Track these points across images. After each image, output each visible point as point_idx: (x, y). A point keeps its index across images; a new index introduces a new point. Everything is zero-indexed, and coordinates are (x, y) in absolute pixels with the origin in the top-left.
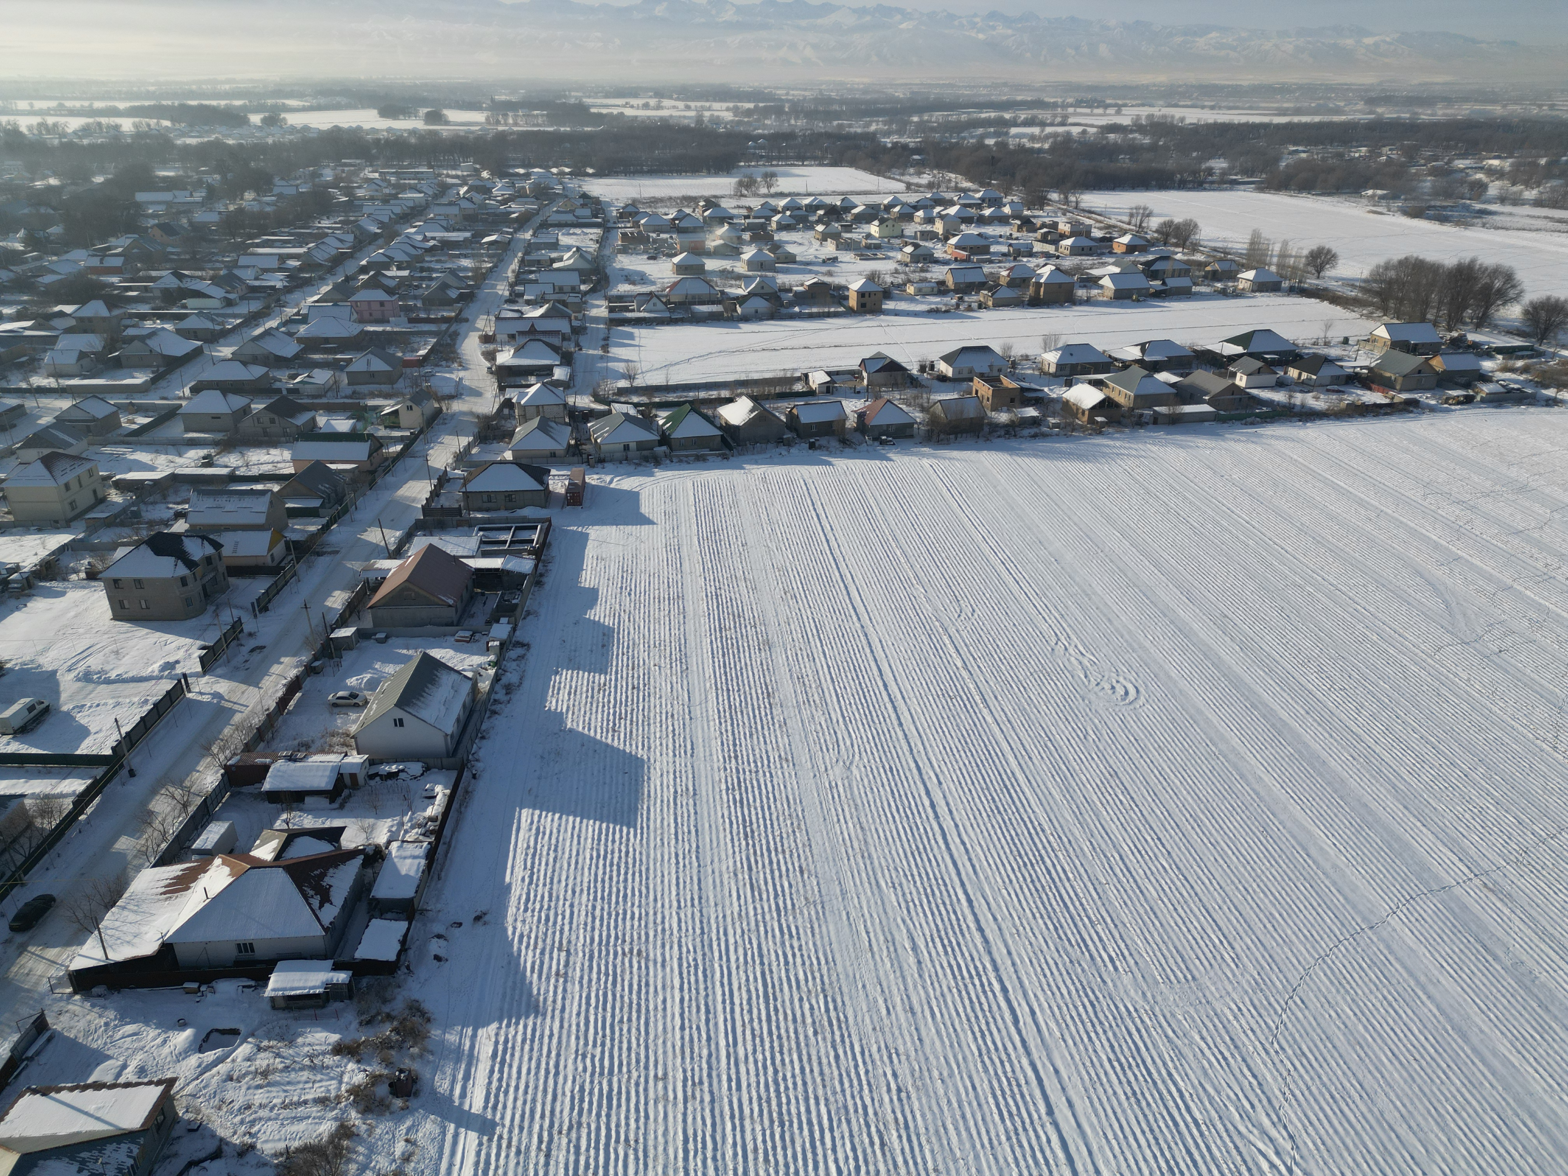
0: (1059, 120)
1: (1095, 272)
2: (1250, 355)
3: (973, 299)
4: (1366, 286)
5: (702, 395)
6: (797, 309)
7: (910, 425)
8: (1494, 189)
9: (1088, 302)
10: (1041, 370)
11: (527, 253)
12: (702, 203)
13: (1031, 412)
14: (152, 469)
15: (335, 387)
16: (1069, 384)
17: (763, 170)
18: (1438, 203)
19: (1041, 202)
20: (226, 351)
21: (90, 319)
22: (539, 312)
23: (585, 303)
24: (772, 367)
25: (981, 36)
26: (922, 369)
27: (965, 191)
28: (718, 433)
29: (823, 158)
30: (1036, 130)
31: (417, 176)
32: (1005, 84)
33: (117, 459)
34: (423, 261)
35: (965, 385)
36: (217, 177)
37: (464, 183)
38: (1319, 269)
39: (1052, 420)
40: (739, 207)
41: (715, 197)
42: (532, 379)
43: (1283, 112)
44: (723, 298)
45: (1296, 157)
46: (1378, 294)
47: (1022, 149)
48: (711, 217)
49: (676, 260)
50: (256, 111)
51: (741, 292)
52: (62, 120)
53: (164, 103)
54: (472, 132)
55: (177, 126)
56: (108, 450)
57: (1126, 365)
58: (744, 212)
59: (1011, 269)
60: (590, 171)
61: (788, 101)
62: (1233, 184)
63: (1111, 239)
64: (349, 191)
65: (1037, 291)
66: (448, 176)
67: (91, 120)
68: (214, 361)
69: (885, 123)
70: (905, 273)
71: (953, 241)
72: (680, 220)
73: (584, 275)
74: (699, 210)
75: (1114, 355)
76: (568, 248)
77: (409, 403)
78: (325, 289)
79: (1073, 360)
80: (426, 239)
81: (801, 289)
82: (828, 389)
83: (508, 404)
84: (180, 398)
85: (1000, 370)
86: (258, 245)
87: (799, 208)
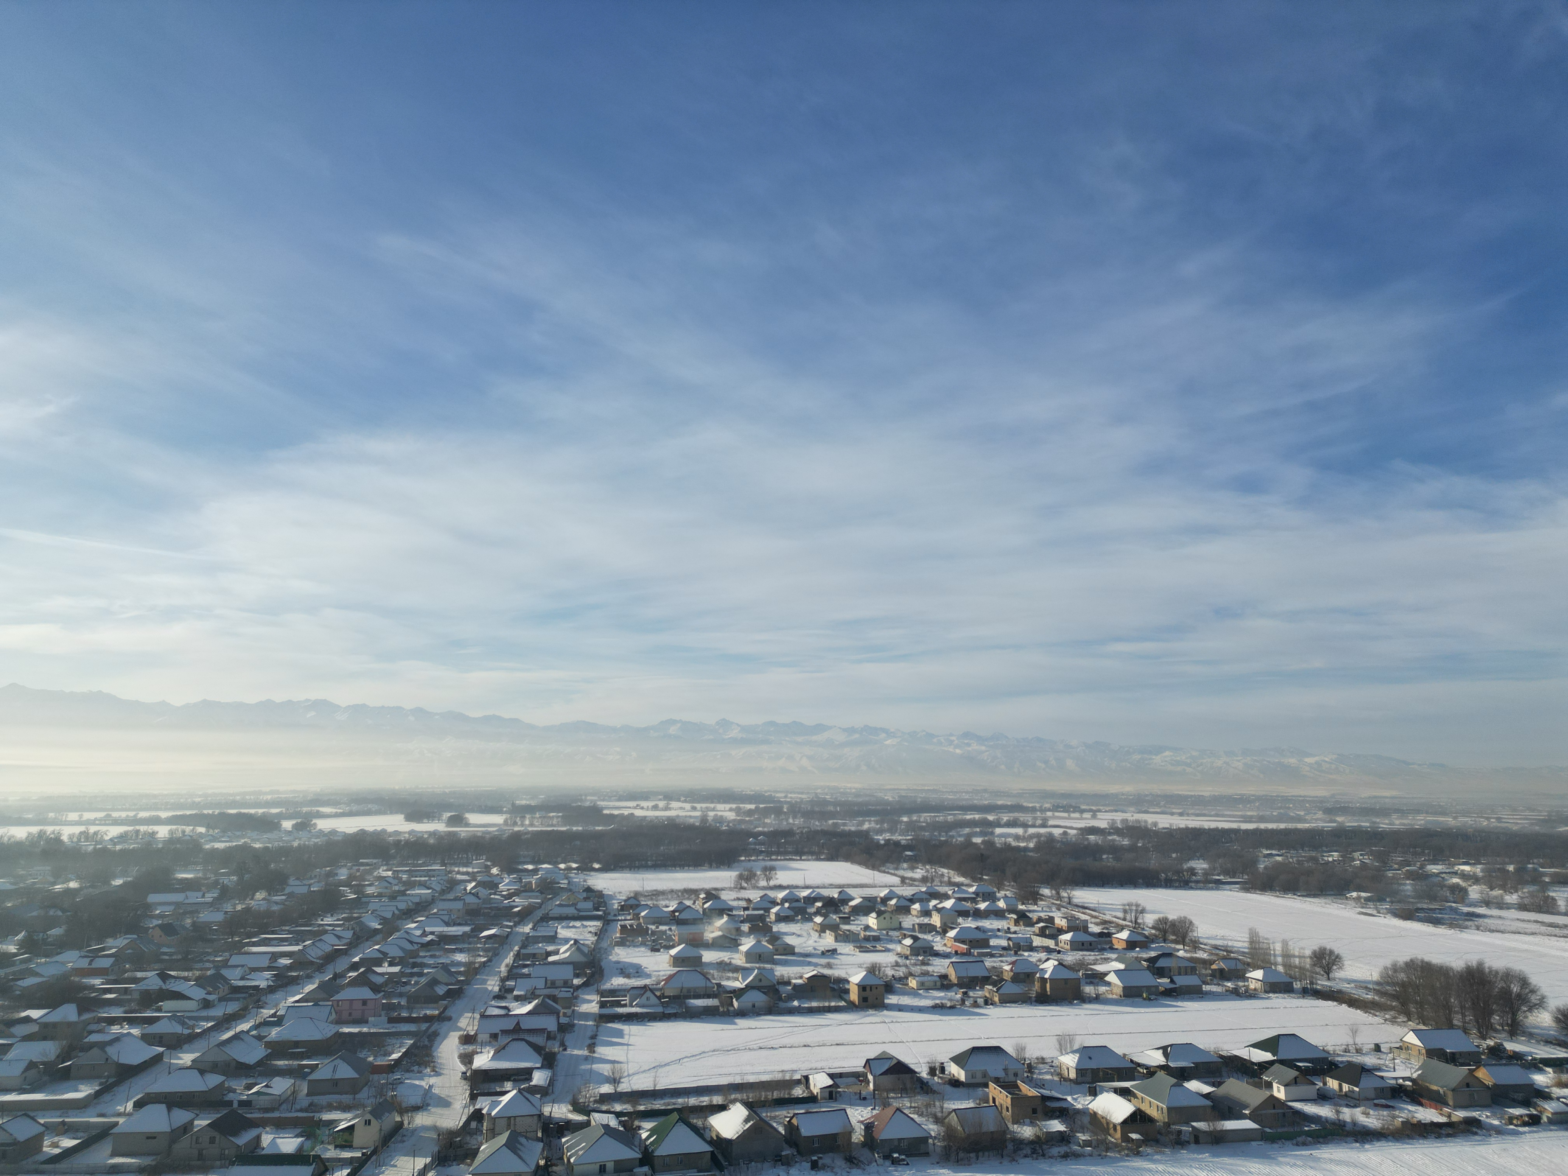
0: (1039, 822)
1: (1100, 968)
2: (1282, 1062)
3: (978, 994)
4: (1379, 989)
5: (693, 1101)
6: (796, 1003)
7: (924, 1140)
8: (1475, 892)
9: (1097, 999)
10: (1060, 1074)
11: (524, 946)
12: (702, 896)
13: (1057, 1126)
15: (290, 1098)
16: (1094, 1093)
17: (763, 864)
18: (1425, 906)
19: (1035, 897)
20: (186, 1058)
21: (55, 1025)
22: (528, 1008)
23: (576, 998)
24: (770, 1068)
25: (958, 751)
26: (932, 1071)
27: (958, 885)
28: (707, 1148)
29: (820, 853)
30: (1020, 831)
31: (428, 873)
32: (985, 791)
34: (418, 956)
35: (980, 1091)
36: (235, 878)
37: (474, 880)
38: (1328, 971)
39: (1082, 1137)
40: (738, 899)
41: (716, 889)
42: (508, 1085)
43: (1249, 820)
44: (719, 992)
45: (1272, 860)
46: (1395, 997)
47: (1008, 848)
48: (711, 909)
49: (673, 952)
50: (288, 817)
51: (738, 985)
52: (103, 828)
53: (205, 812)
54: (489, 833)
55: (211, 832)
57: (1151, 1072)
58: (743, 904)
59: (1013, 963)
60: (597, 866)
61: (786, 802)
62: (1218, 884)
63: (1109, 935)
64: (359, 890)
65: (1043, 987)
66: (459, 873)
67: (131, 828)
68: (170, 1069)
69: (877, 822)
70: (906, 966)
71: (952, 934)
72: (680, 912)
73: (578, 968)
74: (699, 903)
75: (1135, 1059)
76: (566, 941)
77: (368, 1117)
78: (310, 988)
79: (1093, 1065)
80: (424, 934)
81: (800, 981)
82: (831, 1093)
83: (477, 1116)
84: (120, 1115)
85: (1016, 1075)
86: (254, 944)
87: (798, 900)
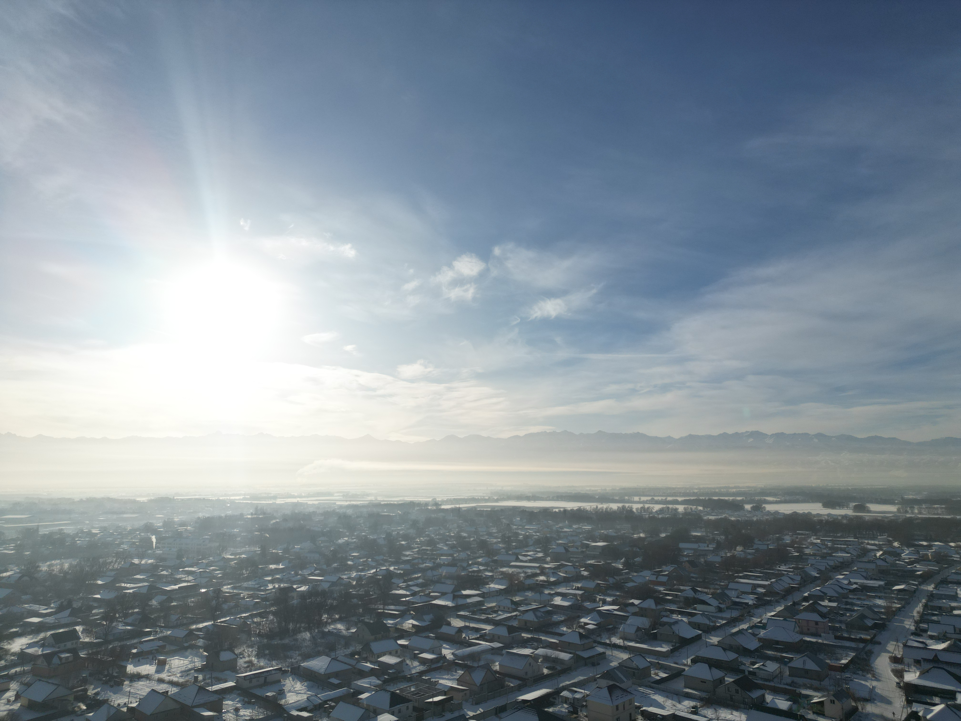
11: (930, 600)
14: (663, 707)
15: (779, 676)
20: (714, 640)
21: (646, 609)
22: (942, 646)
31: (846, 543)
33: (645, 696)
34: (848, 598)
36: (723, 537)
37: (880, 549)
42: (937, 700)
50: (749, 503)
52: (651, 506)
53: (701, 498)
54: (887, 517)
55: (706, 510)
56: (641, 689)
64: (800, 550)
66: (868, 544)
67: (665, 506)
68: (707, 645)
77: (833, 698)
78: (779, 608)
80: (850, 583)
83: (915, 716)
84: (685, 665)
86: (741, 577)
